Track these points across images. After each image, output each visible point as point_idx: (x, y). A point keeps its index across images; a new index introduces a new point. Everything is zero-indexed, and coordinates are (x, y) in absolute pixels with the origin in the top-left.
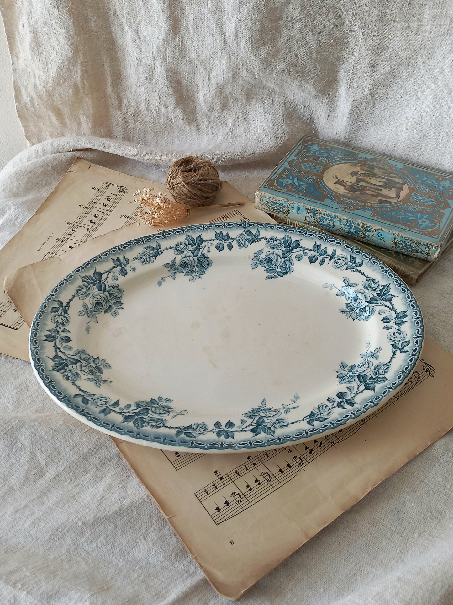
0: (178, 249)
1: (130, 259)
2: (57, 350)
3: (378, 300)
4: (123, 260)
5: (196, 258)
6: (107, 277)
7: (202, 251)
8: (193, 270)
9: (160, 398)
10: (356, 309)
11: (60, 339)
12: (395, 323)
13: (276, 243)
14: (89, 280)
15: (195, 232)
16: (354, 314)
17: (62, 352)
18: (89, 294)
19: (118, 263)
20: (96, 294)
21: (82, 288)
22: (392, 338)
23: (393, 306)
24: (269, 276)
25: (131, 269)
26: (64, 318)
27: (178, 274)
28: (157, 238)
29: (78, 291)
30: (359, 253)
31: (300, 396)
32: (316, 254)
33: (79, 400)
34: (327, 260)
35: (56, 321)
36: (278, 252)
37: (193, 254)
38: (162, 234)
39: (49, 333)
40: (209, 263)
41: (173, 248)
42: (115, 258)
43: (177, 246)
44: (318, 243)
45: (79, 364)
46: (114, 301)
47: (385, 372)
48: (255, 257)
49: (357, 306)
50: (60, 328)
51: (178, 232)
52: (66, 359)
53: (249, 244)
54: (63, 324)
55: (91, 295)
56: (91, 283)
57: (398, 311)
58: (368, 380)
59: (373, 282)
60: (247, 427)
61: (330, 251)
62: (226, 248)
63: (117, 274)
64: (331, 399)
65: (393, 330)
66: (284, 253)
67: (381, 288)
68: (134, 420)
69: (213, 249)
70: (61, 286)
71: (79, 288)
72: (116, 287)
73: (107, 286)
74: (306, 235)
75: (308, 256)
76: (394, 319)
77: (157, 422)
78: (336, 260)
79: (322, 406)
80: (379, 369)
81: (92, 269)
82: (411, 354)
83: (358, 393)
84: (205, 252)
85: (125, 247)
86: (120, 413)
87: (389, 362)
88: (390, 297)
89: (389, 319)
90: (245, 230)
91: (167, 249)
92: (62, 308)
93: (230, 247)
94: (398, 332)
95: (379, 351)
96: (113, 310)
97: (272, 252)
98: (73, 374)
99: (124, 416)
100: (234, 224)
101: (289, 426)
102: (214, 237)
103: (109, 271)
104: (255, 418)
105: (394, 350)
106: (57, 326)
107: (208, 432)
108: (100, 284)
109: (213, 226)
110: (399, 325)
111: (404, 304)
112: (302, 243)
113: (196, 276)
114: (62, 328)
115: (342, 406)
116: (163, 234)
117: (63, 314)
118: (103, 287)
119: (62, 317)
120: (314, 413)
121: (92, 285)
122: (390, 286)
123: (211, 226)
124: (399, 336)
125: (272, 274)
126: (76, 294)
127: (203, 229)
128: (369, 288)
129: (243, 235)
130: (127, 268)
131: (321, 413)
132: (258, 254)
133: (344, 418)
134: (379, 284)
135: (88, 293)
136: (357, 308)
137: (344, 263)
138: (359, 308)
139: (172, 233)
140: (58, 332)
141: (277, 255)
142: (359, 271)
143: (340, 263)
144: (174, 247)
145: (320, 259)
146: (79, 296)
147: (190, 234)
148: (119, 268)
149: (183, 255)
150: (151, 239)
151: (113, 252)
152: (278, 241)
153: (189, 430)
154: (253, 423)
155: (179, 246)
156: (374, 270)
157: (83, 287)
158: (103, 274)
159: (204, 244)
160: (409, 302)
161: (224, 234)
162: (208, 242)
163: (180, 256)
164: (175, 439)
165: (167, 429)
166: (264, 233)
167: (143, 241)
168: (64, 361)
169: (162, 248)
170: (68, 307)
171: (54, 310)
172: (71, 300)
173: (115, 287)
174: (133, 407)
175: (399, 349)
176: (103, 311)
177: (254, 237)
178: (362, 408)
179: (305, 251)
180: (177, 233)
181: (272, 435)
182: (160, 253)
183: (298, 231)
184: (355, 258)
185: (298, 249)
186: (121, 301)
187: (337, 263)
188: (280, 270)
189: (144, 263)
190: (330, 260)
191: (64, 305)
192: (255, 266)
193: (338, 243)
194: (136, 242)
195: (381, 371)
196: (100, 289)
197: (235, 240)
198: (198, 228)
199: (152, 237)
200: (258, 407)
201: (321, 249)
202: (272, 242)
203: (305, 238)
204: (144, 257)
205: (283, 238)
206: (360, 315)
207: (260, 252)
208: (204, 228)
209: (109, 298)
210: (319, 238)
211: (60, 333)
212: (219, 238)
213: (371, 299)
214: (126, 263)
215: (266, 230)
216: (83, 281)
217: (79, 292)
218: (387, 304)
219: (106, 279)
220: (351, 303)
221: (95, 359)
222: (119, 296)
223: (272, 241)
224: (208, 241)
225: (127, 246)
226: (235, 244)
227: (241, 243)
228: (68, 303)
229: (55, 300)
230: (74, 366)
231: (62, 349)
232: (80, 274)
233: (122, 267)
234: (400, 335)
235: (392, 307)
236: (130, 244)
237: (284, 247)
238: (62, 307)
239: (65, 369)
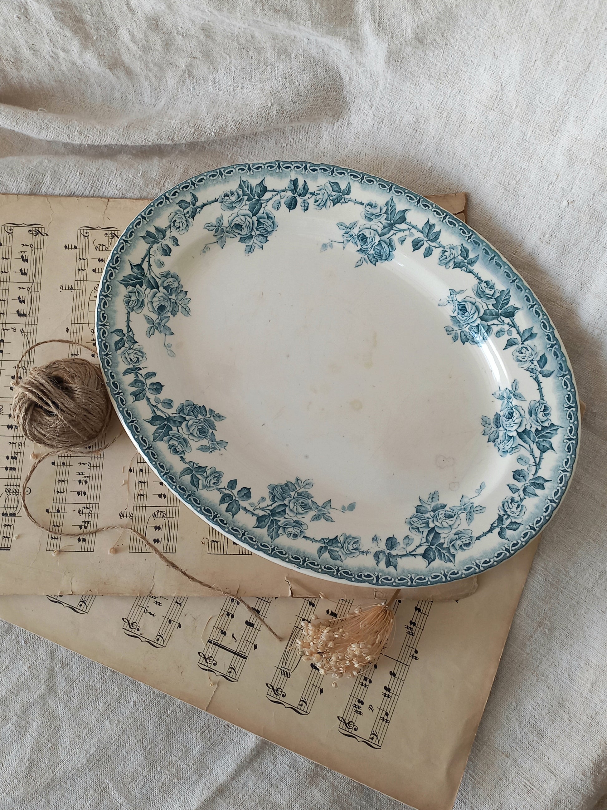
0: (299, 531)
1: (371, 557)
2: (537, 462)
3: (149, 279)
4: (381, 560)
5: (286, 502)
6: (417, 547)
7: (271, 505)
8: (298, 496)
9: (455, 339)
10: (172, 301)
11: (526, 478)
12: (164, 237)
13: (176, 443)
14: (446, 554)
15: (259, 537)
16: (180, 298)
17: (533, 456)
18: (455, 534)
19: (391, 560)
20: (446, 531)
21: (461, 546)
22: (186, 225)
23: (145, 257)
24: (218, 419)
25: (379, 541)
26: (507, 510)
27: (320, 504)
28: (316, 564)
29: (468, 545)
30: (107, 344)
31: (320, 246)
32: (147, 389)
33: (548, 367)
34: (143, 372)
35: (519, 509)
36: (183, 431)
37: (285, 509)
38: (305, 565)
39: (538, 492)
40: (273, 488)
41: (304, 537)
42: (391, 569)
43: (297, 536)
44: (131, 399)
45: (520, 430)
46: (426, 516)
47: (232, 194)
48: (215, 448)
49: (169, 302)
50: (519, 496)
51: (281, 553)
52: (534, 442)
53: (207, 468)
54: (512, 500)
55: (454, 531)
56: (444, 549)
57: (147, 246)
58: (254, 200)
59: (130, 302)
60: (404, 230)
61: (131, 378)
62: (239, 487)
63: (402, 545)
64: (303, 208)
65: (175, 233)
66: (178, 424)
67: (131, 288)
68: (506, 307)
69: (255, 498)
70: (488, 560)
71: (465, 548)
72: (413, 528)
73: (425, 534)
74: (135, 419)
75: (158, 396)
76: (160, 243)
77: (483, 292)
78: (136, 363)
79: (318, 205)
80: (232, 203)
81: (433, 568)
82: (193, 188)
83: (276, 193)
84: (268, 502)
85: (369, 576)
86: (513, 325)
87: (217, 201)
88: (135, 270)
89: (163, 249)
90: (196, 490)
91: (313, 540)
92: (503, 526)
93: (233, 484)
94: (174, 225)
95: (209, 225)
96: (433, 504)
97: (190, 437)
98: (536, 414)
99: (512, 318)
100: (203, 508)
101: (368, 203)
102: (242, 512)
103: (410, 554)
104: (388, 239)
105: (198, 210)
106: (522, 500)
107: (444, 247)
108: (434, 541)
109: (230, 528)
110: (162, 232)
111: (134, 247)
112: (149, 415)
113: (299, 486)
114: (516, 496)
115: (304, 188)
116: (303, 564)
117: (506, 516)
118: (431, 536)
119: (508, 513)
120: (333, 202)
121: (445, 546)
122: (122, 278)
123: (232, 529)
124: (178, 221)
125: (212, 419)
126: (473, 542)
127: (246, 533)
128: (141, 301)
129: (203, 485)
130: (382, 546)
131: (329, 196)
132: (209, 448)
133: (317, 170)
134: (127, 294)
135: (457, 536)
136: (170, 299)
137: (131, 351)
138: (170, 297)
139: (290, 557)
140: (524, 490)
141: (189, 428)
142: (128, 326)
143: (135, 356)
144: (302, 536)
145: (149, 382)
146: (470, 537)
147: (267, 539)
148: (394, 552)
149: (299, 518)
150: (325, 568)
151: (390, 578)
152: (171, 442)
153: (459, 261)
154: (395, 232)
155: (294, 534)
156: (115, 311)
157: (458, 547)
158: (420, 555)
159: (261, 513)
160: (128, 242)
161: (224, 506)
162: (254, 512)
163: (303, 520)
164: (481, 253)
165: (479, 275)
166: (178, 466)
167: (338, 570)
168: (537, 440)
169: (318, 545)
170: (494, 525)
171: (514, 527)
172: (485, 534)
173: (415, 529)
174: (495, 329)
175: (194, 205)
176: (447, 509)
177: (194, 472)
178: (292, 167)
179: (154, 404)
180: (284, 553)
181: (392, 199)
182: (325, 541)
183: (138, 432)
184: (116, 343)
185: (159, 413)
186: (417, 512)
187: (138, 358)
188: (199, 415)
189: (356, 540)
190: (140, 369)
191: (498, 530)
192: (223, 444)
193: (113, 377)
194: (349, 575)
195: (233, 198)
196: (437, 535)
197: (219, 487)
198: (251, 539)
199: (322, 569)
200: (369, 262)
201: (136, 389)
202: (179, 448)
203: (138, 417)
204: (351, 548)
205: (162, 440)
206: (176, 290)
207: (204, 449)
208: (244, 534)
209: (430, 521)
210: (124, 403)
211: (523, 487)
212: (235, 506)
213: (152, 288)
214: (381, 554)
215: (171, 468)
216: (454, 556)
217: (468, 542)
218: (145, 266)
219: (420, 545)
220: (170, 311)
221: (494, 441)
222: (415, 519)
223: (178, 450)
224: (252, 513)
225: (365, 576)
226: (224, 483)
227: (216, 479)
228: (490, 531)
229: (506, 541)
230: (528, 427)
231: (532, 461)
232: (453, 567)
233: (388, 551)
234: (176, 220)
235: (147, 257)
236: (358, 576)
237: (172, 430)
238: (501, 528)
239: (542, 426)
